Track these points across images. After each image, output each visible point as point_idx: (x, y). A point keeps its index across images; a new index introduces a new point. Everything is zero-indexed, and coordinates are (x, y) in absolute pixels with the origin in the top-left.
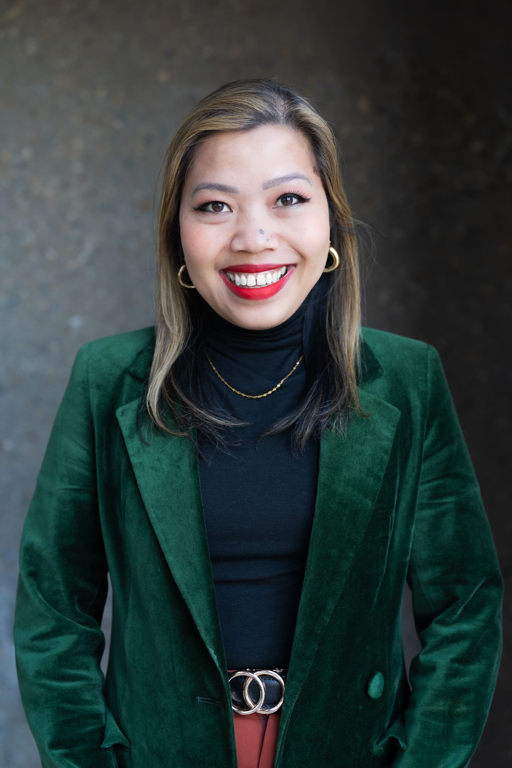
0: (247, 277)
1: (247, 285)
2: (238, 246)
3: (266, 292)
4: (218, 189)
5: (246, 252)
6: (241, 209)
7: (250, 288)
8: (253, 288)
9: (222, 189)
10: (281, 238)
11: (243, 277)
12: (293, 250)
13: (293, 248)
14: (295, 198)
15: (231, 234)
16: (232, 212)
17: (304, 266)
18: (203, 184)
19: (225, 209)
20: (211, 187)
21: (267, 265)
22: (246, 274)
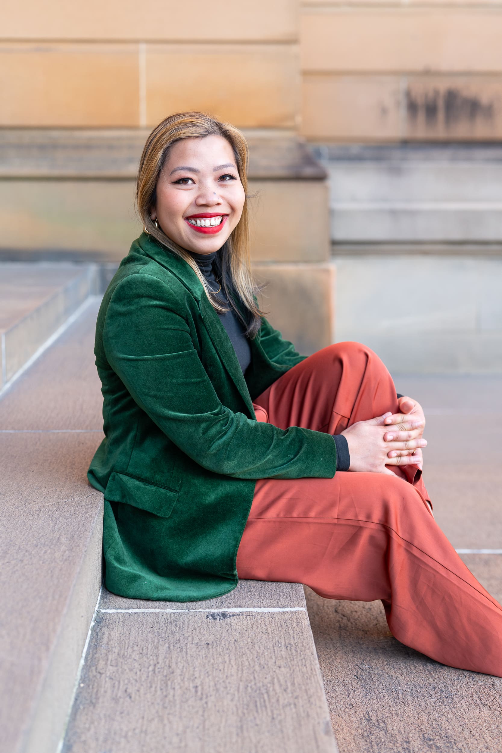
0: (205, 221)
1: (205, 226)
2: (202, 201)
3: (215, 229)
4: (188, 170)
5: (206, 206)
6: (200, 182)
7: (206, 227)
8: (208, 227)
9: (191, 170)
10: (223, 198)
11: (203, 221)
12: (229, 205)
13: (229, 204)
14: (228, 177)
15: (196, 195)
16: (195, 184)
17: (233, 215)
18: (178, 168)
19: (190, 182)
20: (183, 169)
21: (217, 213)
22: (204, 219)
